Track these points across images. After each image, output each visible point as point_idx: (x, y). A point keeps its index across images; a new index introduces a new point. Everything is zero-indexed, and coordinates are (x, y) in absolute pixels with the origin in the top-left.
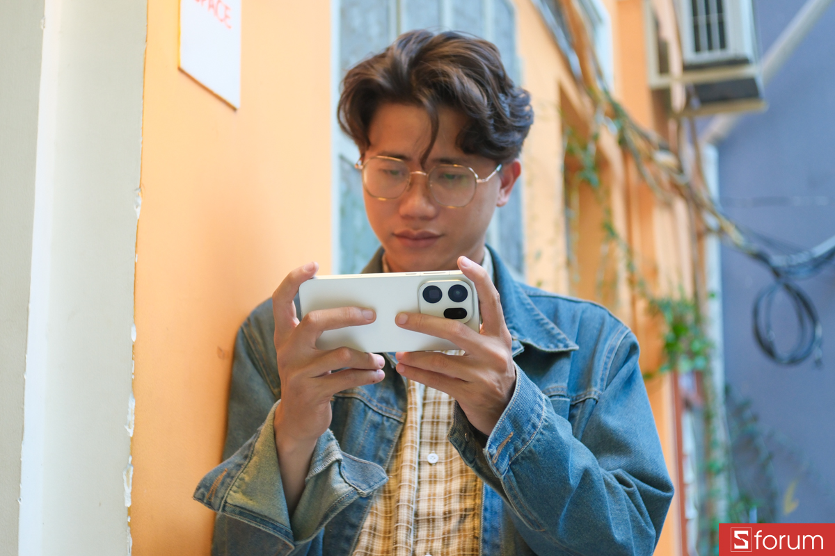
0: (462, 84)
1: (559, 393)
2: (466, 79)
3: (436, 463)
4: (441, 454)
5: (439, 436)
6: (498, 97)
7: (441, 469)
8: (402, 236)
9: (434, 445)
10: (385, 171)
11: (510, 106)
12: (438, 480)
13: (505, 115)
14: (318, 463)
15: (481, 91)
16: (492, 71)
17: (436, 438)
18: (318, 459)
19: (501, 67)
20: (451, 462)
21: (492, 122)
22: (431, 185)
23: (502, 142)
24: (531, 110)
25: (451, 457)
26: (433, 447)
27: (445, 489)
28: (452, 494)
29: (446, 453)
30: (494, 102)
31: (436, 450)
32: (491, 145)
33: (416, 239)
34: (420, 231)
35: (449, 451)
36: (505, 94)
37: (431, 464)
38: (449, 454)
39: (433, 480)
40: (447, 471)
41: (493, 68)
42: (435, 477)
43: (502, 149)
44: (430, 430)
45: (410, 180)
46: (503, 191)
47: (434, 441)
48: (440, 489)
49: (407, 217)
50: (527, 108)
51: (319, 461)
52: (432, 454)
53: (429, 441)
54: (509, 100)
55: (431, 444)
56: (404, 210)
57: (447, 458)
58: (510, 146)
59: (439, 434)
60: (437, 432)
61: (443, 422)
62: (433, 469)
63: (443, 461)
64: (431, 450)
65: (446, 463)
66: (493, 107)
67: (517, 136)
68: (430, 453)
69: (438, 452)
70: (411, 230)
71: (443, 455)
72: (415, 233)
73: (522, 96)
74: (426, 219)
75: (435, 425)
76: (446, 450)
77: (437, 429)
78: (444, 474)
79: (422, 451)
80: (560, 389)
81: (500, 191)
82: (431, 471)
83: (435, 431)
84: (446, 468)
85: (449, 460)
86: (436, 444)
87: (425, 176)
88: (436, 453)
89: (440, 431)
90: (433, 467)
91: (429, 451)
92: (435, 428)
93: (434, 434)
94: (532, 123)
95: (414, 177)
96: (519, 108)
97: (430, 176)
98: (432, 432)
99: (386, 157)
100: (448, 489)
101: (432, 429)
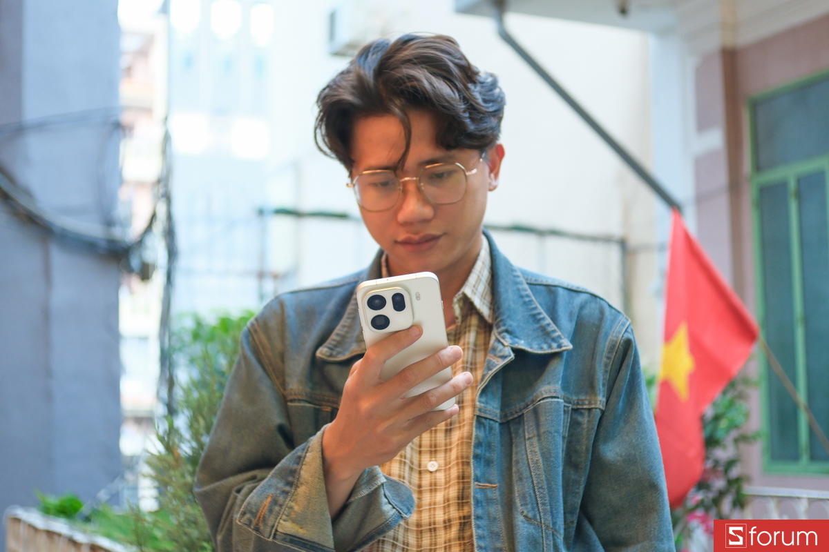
0: (431, 84)
1: (551, 395)
2: (433, 79)
3: (436, 471)
4: (440, 462)
5: (438, 444)
6: (467, 89)
7: (441, 477)
8: (405, 243)
9: (433, 453)
10: (375, 185)
11: (480, 93)
12: (438, 487)
13: (477, 104)
14: (363, 487)
15: (450, 87)
16: (456, 65)
17: (435, 446)
18: (363, 482)
19: (463, 57)
20: (450, 468)
21: (467, 115)
22: (423, 188)
23: (481, 131)
24: (501, 92)
25: (450, 463)
26: (433, 455)
27: (444, 496)
28: (451, 502)
29: (445, 459)
30: (465, 94)
31: (435, 457)
32: (471, 136)
33: (419, 243)
34: (422, 234)
35: (448, 458)
36: (474, 82)
37: (431, 472)
38: (448, 460)
39: (434, 488)
40: (446, 478)
41: (457, 61)
42: (435, 485)
43: (483, 137)
44: (429, 439)
45: (401, 188)
46: (492, 175)
47: (433, 449)
48: (440, 497)
49: (407, 224)
50: (497, 91)
51: (364, 484)
52: (432, 462)
53: (428, 449)
54: (478, 88)
55: (431, 452)
56: (401, 217)
57: (446, 465)
58: (490, 132)
59: (438, 441)
60: (435, 440)
61: (440, 430)
62: (433, 478)
63: (443, 468)
64: (431, 458)
65: (445, 470)
66: (465, 100)
67: (494, 121)
68: (430, 461)
69: (437, 459)
70: (413, 236)
71: (442, 462)
72: (416, 237)
73: (490, 80)
74: (426, 221)
75: (433, 434)
76: (445, 457)
77: (435, 437)
78: (443, 481)
79: (423, 459)
80: (552, 391)
81: (490, 176)
82: (431, 480)
83: (433, 439)
84: (445, 475)
85: (448, 467)
86: (436, 451)
87: (416, 180)
88: (436, 461)
89: (438, 438)
90: (433, 475)
91: (429, 459)
92: (433, 436)
93: (433, 442)
94: (505, 104)
95: (405, 184)
96: (490, 93)
97: (420, 180)
98: (431, 440)
99: (374, 171)
100: (446, 497)
101: (431, 437)
